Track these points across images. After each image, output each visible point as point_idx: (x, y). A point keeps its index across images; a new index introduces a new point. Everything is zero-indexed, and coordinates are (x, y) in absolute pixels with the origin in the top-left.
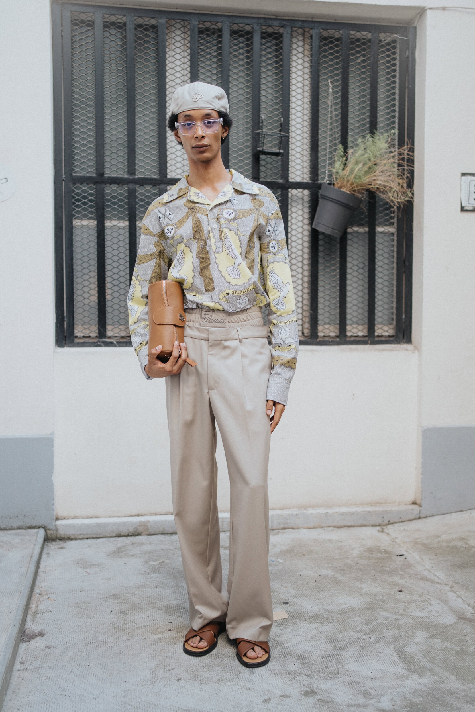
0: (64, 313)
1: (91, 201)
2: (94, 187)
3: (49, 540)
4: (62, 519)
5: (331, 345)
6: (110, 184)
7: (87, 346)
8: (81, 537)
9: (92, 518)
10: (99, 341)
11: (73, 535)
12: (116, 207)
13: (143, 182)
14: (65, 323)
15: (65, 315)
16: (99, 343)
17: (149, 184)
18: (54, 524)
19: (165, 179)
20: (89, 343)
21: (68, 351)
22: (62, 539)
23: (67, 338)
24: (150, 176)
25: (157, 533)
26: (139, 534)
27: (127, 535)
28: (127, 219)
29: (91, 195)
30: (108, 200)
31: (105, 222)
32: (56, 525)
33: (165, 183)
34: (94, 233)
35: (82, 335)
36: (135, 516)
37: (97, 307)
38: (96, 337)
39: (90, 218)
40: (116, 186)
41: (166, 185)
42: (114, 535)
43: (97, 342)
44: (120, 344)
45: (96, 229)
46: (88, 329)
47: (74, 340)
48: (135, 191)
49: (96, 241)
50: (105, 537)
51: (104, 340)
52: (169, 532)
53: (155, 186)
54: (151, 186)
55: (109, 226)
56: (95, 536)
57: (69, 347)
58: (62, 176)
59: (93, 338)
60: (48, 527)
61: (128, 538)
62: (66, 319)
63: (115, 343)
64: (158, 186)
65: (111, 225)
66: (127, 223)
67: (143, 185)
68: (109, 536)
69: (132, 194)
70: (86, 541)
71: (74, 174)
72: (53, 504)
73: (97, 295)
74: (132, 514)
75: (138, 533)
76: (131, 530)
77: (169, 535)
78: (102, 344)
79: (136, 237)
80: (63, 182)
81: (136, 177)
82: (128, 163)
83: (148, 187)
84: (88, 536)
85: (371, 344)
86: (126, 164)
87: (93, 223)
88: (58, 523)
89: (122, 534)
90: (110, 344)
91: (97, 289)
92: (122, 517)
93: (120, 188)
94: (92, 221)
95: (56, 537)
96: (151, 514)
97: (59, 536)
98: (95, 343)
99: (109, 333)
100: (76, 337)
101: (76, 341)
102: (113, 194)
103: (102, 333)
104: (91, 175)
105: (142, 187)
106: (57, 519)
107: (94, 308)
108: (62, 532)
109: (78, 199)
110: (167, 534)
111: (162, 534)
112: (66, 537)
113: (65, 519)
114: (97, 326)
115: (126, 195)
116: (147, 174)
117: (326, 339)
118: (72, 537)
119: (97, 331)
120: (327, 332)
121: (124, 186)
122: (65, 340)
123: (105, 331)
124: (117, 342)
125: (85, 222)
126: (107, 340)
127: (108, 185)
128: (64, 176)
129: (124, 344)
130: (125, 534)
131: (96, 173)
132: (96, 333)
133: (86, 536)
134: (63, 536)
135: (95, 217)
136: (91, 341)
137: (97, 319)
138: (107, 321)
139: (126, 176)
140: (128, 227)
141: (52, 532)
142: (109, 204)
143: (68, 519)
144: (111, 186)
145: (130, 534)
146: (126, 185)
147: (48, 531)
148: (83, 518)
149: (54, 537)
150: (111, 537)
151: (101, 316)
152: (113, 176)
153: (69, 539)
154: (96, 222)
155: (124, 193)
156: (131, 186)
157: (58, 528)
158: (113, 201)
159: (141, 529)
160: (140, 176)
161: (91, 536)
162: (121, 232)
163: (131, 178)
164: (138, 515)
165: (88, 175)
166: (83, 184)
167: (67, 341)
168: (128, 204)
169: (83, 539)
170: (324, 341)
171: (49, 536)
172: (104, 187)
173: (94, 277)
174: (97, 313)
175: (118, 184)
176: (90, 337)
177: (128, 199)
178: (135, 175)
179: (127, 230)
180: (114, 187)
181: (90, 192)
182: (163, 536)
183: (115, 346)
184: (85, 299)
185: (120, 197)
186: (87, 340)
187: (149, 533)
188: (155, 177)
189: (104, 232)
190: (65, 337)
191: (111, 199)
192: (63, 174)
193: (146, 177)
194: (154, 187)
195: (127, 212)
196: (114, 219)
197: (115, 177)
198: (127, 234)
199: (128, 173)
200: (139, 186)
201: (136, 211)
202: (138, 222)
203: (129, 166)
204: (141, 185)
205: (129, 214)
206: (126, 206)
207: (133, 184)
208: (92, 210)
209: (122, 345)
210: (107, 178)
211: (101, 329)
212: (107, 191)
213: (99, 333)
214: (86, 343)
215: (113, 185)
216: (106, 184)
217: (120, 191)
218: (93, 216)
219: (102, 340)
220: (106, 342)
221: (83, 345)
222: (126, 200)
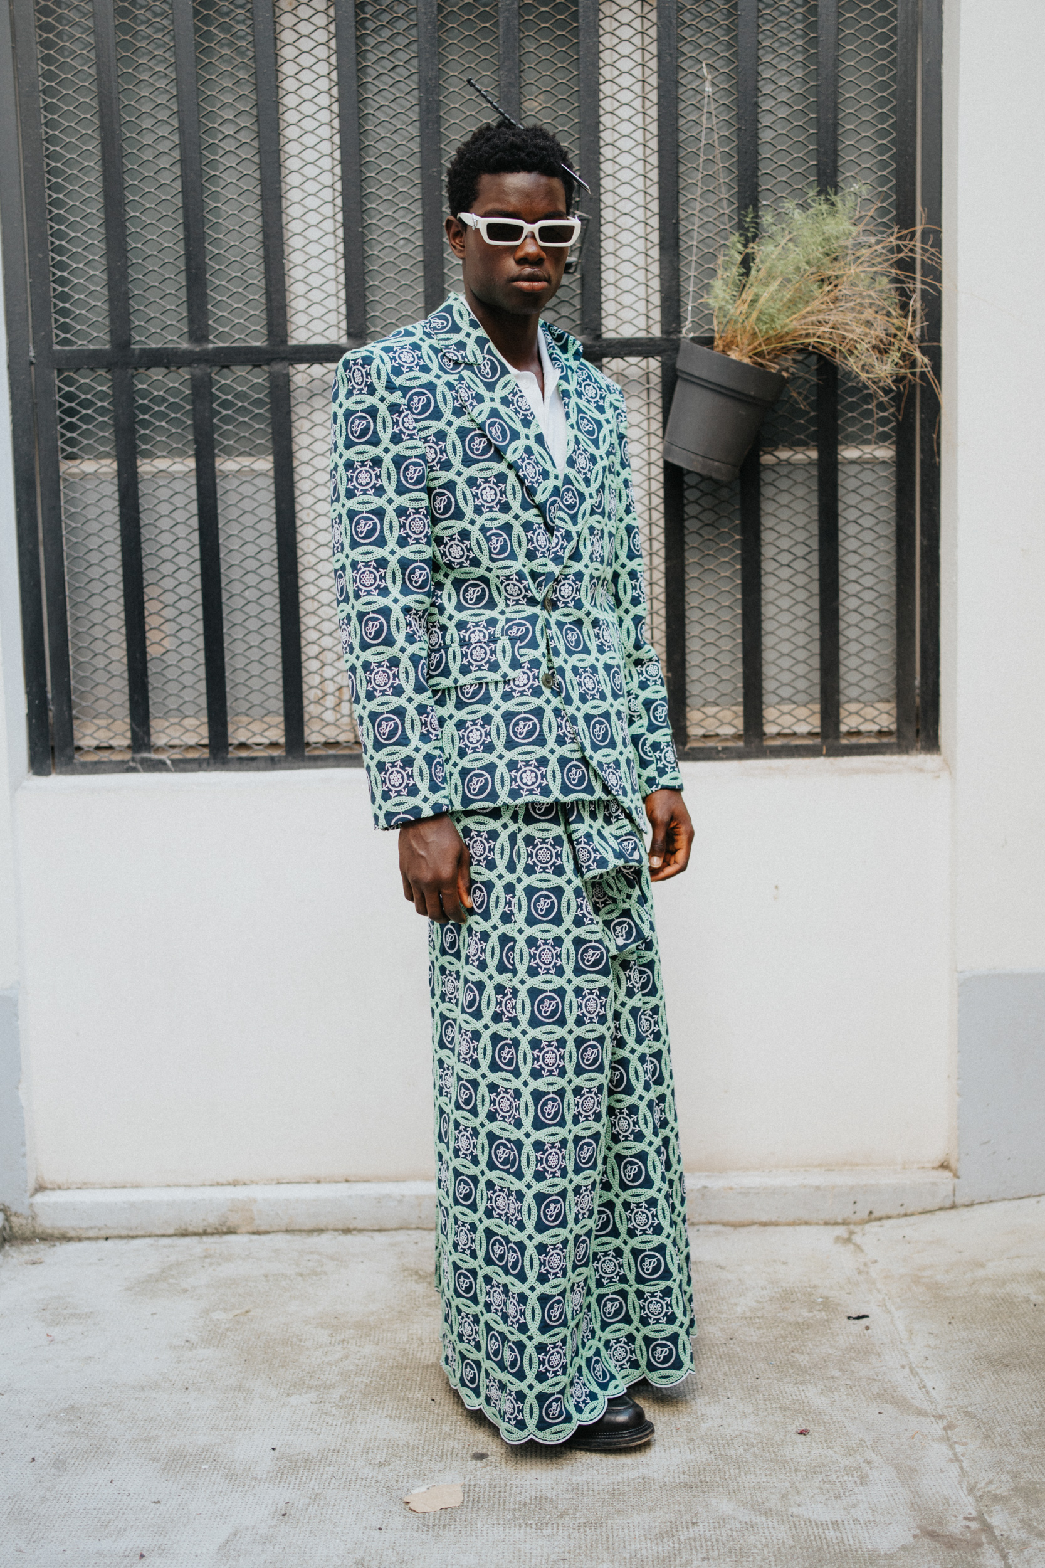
0: (46, 692)
1: (102, 411)
2: (109, 377)
3: (16, 1238)
4: (53, 1189)
5: (721, 759)
6: (148, 368)
7: (105, 772)
8: (91, 1234)
9: (124, 1187)
10: (133, 760)
11: (74, 1229)
12: (163, 424)
13: (229, 358)
14: (51, 714)
15: (49, 696)
16: (132, 764)
17: (243, 363)
18: (27, 1201)
19: (282, 348)
20: (111, 762)
21: (58, 783)
22: (47, 1238)
23: (56, 753)
24: (245, 341)
25: (275, 1229)
26: (231, 1232)
27: (201, 1231)
28: (192, 453)
29: (103, 396)
30: (145, 409)
31: (139, 463)
32: (31, 1205)
33: (283, 359)
34: (111, 489)
35: (95, 743)
36: (229, 1184)
37: (126, 675)
38: (129, 747)
39: (99, 456)
40: (164, 371)
41: (287, 364)
42: (171, 1231)
43: (128, 762)
44: (182, 766)
45: (116, 481)
46: (107, 728)
47: (71, 758)
48: (211, 383)
49: (117, 511)
50: (150, 1236)
51: (146, 755)
52: (305, 1228)
53: (259, 366)
54: (249, 368)
55: (147, 473)
56: (124, 1233)
57: (61, 773)
58: (29, 351)
59: (121, 750)
60: (14, 1209)
61: (205, 1239)
62: (51, 707)
63: (169, 762)
64: (265, 368)
65: (156, 470)
66: (192, 463)
67: (228, 367)
68: (158, 1233)
69: (201, 391)
70: (102, 1244)
71: (57, 347)
72: (24, 1155)
73: (124, 645)
74: (221, 1180)
75: (229, 1228)
76: (213, 1220)
77: (304, 1235)
78: (139, 766)
79: (215, 499)
80: (33, 368)
81: (211, 346)
82: (189, 311)
83: (241, 371)
84: (109, 1233)
85: (830, 754)
86: (185, 314)
87: (108, 466)
88: (40, 1198)
89: (191, 1229)
90: (157, 766)
91: (123, 630)
92: (197, 1186)
93: (171, 375)
94: (108, 461)
95: (34, 1232)
96: (268, 1182)
97: (39, 1230)
98: (123, 762)
99: (157, 739)
100: (79, 749)
101: (79, 758)
102: (156, 393)
103: (141, 739)
104: (97, 347)
105: (225, 371)
106: (40, 1188)
107: (120, 676)
108: (47, 1222)
109: (71, 408)
110: (300, 1231)
111: (287, 1231)
112: (56, 1232)
113: (60, 1188)
114: (128, 720)
115: (187, 392)
116: (237, 337)
117: (710, 744)
118: (72, 1234)
119: (129, 734)
120: (711, 726)
121: (181, 371)
122: (53, 758)
123: (148, 734)
124: (173, 761)
125: (89, 466)
126: (153, 756)
127: (142, 370)
128: (32, 354)
129: (195, 766)
130: (196, 1230)
131: (111, 342)
132: (126, 738)
133: (103, 1233)
134: (50, 1231)
135: (114, 453)
136: (116, 757)
137: (127, 704)
138: (151, 710)
139: (185, 345)
140: (194, 473)
141: (24, 1222)
142: (146, 417)
143: (68, 1188)
144: (150, 372)
145: (209, 1230)
146: (187, 369)
147: (13, 1219)
148: (103, 1187)
149: (28, 1233)
150: (163, 1236)
151: (136, 697)
152: (154, 346)
153: (65, 1238)
154: (115, 465)
155: (182, 388)
156: (199, 370)
157: (36, 1210)
158: (157, 409)
159: (234, 1220)
160: (221, 345)
161: (116, 1233)
162: (178, 486)
163: (198, 349)
164: (235, 1184)
165: (91, 347)
166: (81, 371)
167: (56, 760)
168: (194, 414)
169: (97, 1238)
170: (701, 749)
171: (16, 1229)
172: (133, 376)
173: (116, 601)
174: (127, 690)
175: (167, 368)
176: (110, 748)
177: (193, 403)
178: (208, 341)
179: (194, 481)
180: (157, 374)
181: (100, 388)
182: (288, 1237)
183: (168, 770)
184: (96, 655)
185: (172, 400)
186: (105, 756)
187: (255, 1229)
188: (258, 344)
189: (136, 490)
190: (53, 748)
191: (152, 405)
192: (31, 348)
193: (234, 345)
194: (257, 370)
195: (191, 437)
196: (159, 454)
197: (158, 350)
198: (193, 492)
199: (190, 337)
200: (218, 368)
201: (213, 432)
202: (218, 461)
203: (191, 320)
204: (223, 367)
205: (196, 441)
206: (189, 422)
207: (202, 366)
208: (107, 434)
209: (188, 766)
210: (137, 352)
211: (137, 729)
212: (140, 386)
213: (135, 737)
214: (103, 763)
215: (153, 370)
216: (136, 369)
217: (171, 385)
218: (107, 449)
219: (138, 756)
220: (151, 760)
221: (95, 768)
222: (188, 407)
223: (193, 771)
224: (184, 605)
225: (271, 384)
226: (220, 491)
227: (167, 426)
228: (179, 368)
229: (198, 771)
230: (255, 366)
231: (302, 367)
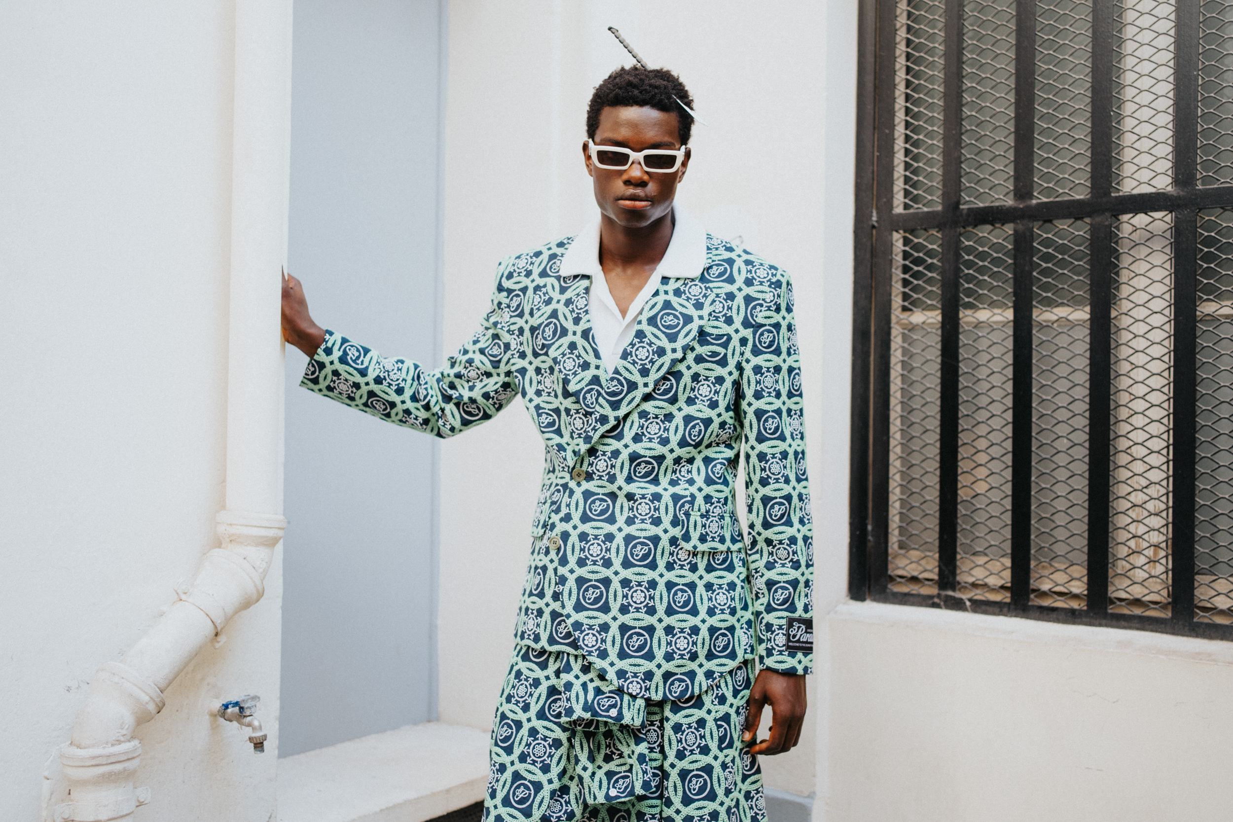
0: (867, 524)
1: (931, 268)
2: (939, 236)
6: (974, 226)
7: (913, 603)
10: (938, 595)
12: (986, 278)
13: (1051, 213)
14: (869, 545)
15: (870, 528)
16: (936, 600)
17: (1065, 217)
19: (1105, 200)
20: (919, 594)
23: (872, 581)
24: (1068, 195)
28: (1011, 304)
29: (932, 254)
30: (970, 264)
31: (961, 315)
33: (1108, 211)
34: (935, 341)
37: (938, 515)
38: (936, 582)
39: (929, 308)
40: (989, 227)
41: (1110, 215)
43: (933, 597)
45: (939, 332)
47: (885, 586)
48: (1032, 237)
49: (939, 359)
51: (950, 593)
53: (1081, 219)
54: (1071, 221)
55: (968, 324)
57: (875, 600)
59: (929, 585)
63: (967, 602)
64: (1088, 220)
65: (976, 322)
66: (1009, 315)
67: (1050, 221)
69: (1023, 245)
73: (938, 487)
78: (942, 603)
80: (874, 232)
81: (1034, 202)
82: (1016, 170)
83: (1063, 225)
86: (1012, 173)
87: (934, 318)
90: (959, 605)
91: (938, 472)
93: (997, 231)
94: (934, 313)
98: (929, 597)
99: (964, 578)
100: (892, 578)
101: (890, 587)
102: (980, 249)
103: (946, 578)
104: (931, 210)
105: (1048, 225)
107: (932, 515)
114: (937, 558)
115: (1010, 247)
116: (1061, 191)
119: (937, 570)
121: (1005, 227)
122: (869, 584)
123: (954, 574)
124: (973, 601)
125: (917, 318)
126: (954, 593)
127: (970, 229)
128: (875, 218)
129: (997, 610)
131: (943, 204)
132: (935, 573)
135: (939, 306)
136: (926, 591)
137: (937, 543)
138: (959, 549)
139: (1010, 202)
140: (1012, 324)
142: (971, 272)
144: (977, 230)
146: (1011, 225)
151: (945, 537)
152: (982, 205)
154: (940, 318)
155: (1005, 243)
156: (1022, 225)
158: (981, 264)
160: (1044, 200)
162: (996, 337)
163: (1021, 206)
165: (927, 210)
166: (917, 232)
167: (872, 588)
168: (1015, 268)
172: (961, 234)
173: (933, 444)
174: (937, 529)
175: (993, 225)
177: (1015, 258)
178: (1031, 196)
179: (1010, 332)
180: (984, 231)
181: (931, 247)
185: (995, 255)
186: (915, 587)
188: (1082, 197)
190: (869, 577)
191: (976, 261)
192: (874, 215)
193: (1057, 199)
194: (1079, 223)
195: (1010, 290)
196: (981, 306)
197: (985, 208)
198: (1010, 344)
199: (1015, 195)
200: (1040, 223)
201: (1032, 285)
202: (1035, 313)
203: (1017, 178)
204: (1045, 221)
205: (1015, 294)
206: (1010, 276)
207: (1025, 222)
208: (934, 289)
209: (990, 609)
210: (965, 212)
211: (944, 568)
212: (967, 243)
213: (941, 573)
214: (913, 595)
215: (980, 227)
216: (964, 227)
217: (995, 241)
218: (934, 303)
219: (944, 593)
220: (953, 598)
221: (904, 599)
222: (1010, 261)
223: (994, 614)
224: (996, 451)
225: (1092, 235)
226: (1035, 342)
227: (989, 280)
228: (1003, 225)
229: (999, 615)
230: (1077, 219)
231: (1125, 217)
